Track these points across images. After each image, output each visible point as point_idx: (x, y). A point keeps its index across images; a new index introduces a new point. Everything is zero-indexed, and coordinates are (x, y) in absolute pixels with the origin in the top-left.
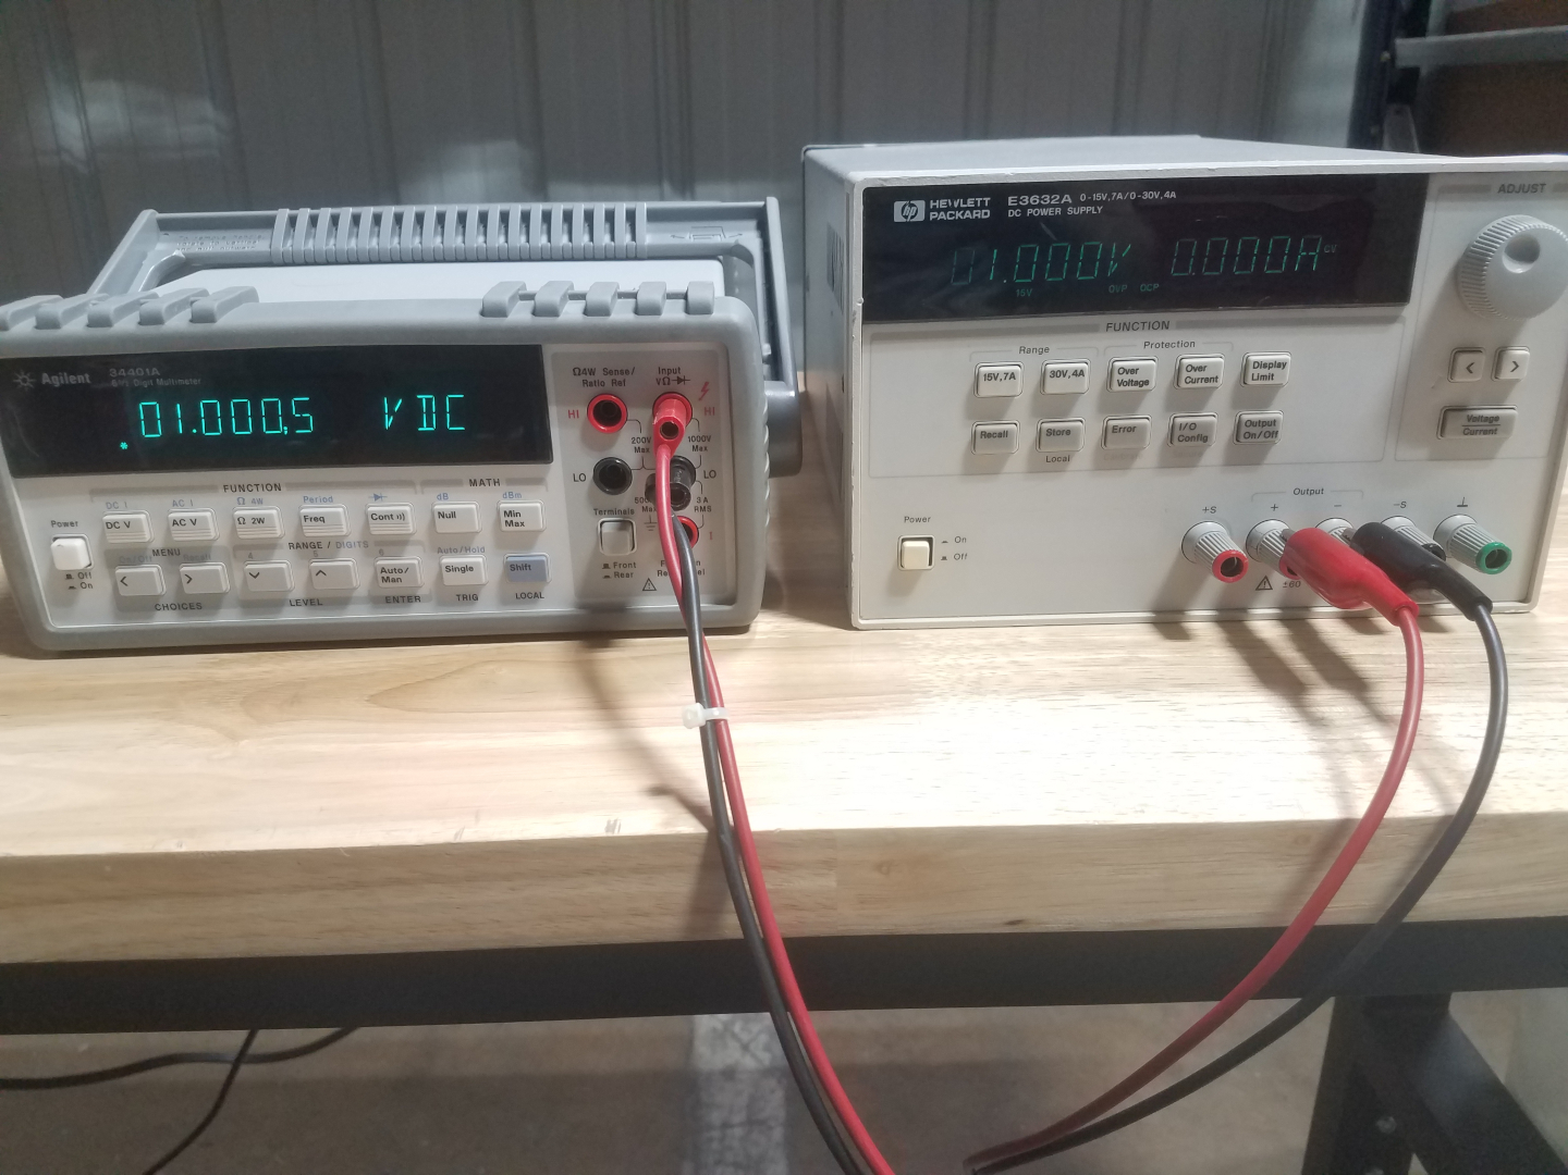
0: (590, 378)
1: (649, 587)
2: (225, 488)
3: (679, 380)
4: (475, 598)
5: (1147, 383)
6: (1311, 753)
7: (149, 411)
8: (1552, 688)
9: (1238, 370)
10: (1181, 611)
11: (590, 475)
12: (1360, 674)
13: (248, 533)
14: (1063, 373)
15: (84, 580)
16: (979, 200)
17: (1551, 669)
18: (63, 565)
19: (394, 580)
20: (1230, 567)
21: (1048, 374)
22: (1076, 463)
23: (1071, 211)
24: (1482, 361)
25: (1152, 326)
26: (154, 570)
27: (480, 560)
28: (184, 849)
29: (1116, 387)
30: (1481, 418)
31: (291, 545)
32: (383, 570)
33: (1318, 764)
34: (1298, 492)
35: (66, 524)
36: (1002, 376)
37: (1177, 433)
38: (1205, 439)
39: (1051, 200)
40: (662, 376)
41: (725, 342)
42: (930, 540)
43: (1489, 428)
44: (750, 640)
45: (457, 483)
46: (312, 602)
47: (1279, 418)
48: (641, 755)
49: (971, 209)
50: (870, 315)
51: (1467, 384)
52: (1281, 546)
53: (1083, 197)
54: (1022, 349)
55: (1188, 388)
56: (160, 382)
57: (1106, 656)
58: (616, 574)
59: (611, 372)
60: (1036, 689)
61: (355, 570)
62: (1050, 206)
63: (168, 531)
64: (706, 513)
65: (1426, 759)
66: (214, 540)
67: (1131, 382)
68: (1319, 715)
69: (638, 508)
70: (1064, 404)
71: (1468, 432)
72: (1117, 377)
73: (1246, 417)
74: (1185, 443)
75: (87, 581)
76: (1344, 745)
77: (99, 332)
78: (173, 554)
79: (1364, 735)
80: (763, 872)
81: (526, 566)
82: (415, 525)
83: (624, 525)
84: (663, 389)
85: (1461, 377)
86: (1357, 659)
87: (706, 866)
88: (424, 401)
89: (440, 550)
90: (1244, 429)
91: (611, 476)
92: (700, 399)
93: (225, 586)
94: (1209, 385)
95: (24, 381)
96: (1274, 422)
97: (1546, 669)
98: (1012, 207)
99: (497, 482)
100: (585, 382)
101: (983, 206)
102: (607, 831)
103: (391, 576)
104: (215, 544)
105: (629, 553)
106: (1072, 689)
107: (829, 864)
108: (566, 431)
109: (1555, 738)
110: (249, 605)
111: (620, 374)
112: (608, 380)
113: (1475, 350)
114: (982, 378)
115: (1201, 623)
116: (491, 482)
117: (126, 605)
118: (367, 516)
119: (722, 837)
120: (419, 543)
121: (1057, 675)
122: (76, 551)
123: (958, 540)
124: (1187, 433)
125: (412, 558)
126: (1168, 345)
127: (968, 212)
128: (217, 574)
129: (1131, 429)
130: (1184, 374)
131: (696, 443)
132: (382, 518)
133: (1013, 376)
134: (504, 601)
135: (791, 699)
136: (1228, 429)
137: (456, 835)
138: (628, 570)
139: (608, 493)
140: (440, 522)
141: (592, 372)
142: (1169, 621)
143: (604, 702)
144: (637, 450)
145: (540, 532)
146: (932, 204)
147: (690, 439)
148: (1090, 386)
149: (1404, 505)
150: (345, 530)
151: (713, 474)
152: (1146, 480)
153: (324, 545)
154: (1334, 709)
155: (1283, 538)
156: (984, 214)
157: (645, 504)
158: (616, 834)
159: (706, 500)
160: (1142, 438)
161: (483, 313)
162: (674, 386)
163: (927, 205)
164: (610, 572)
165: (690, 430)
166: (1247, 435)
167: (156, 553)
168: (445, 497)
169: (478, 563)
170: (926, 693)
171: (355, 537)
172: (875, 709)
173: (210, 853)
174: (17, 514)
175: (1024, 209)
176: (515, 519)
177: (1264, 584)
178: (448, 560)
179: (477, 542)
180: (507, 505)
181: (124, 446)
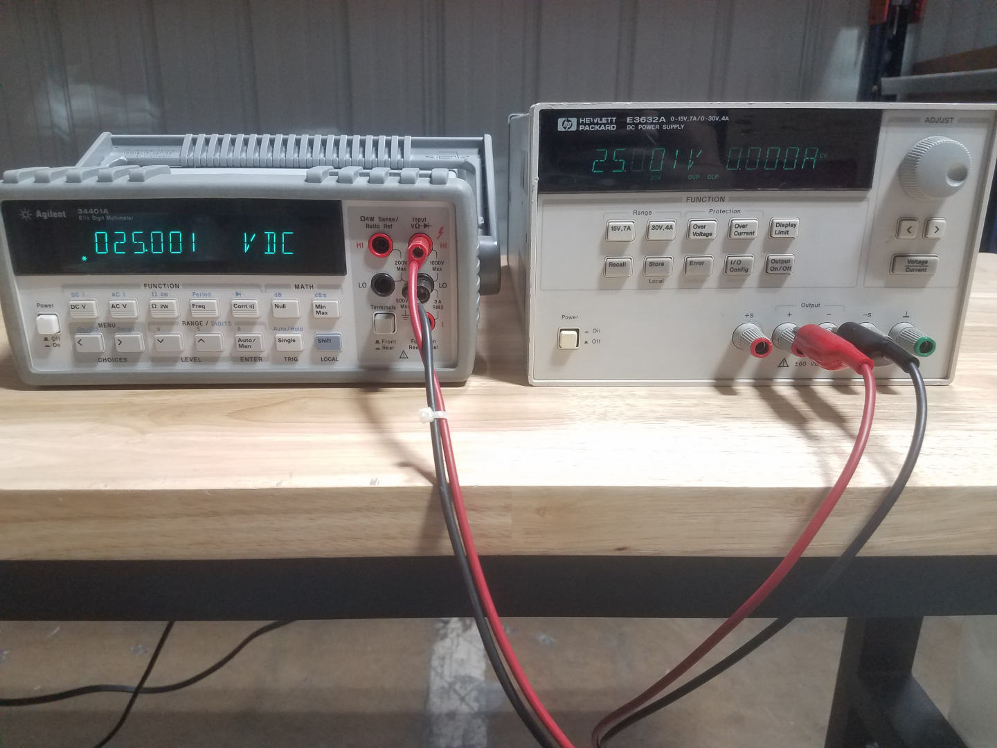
0: (370, 223)
1: (403, 356)
2: (145, 285)
3: (425, 226)
4: (296, 359)
5: (711, 234)
6: (808, 453)
7: (101, 237)
8: (960, 424)
9: (767, 228)
10: (732, 379)
11: (369, 284)
12: (841, 414)
13: (158, 314)
14: (660, 227)
15: (55, 342)
16: (609, 119)
17: (961, 414)
18: (43, 331)
19: (246, 347)
20: (761, 348)
21: (651, 227)
22: (666, 284)
23: (665, 127)
24: (916, 226)
25: (714, 200)
26: (99, 336)
27: (300, 335)
28: (108, 488)
29: (692, 236)
30: (916, 261)
31: (184, 323)
32: (240, 340)
33: (813, 459)
34: (804, 305)
35: (46, 306)
36: (622, 228)
37: (729, 266)
38: (746, 270)
39: (653, 120)
40: (415, 223)
41: (454, 202)
42: (577, 331)
43: (921, 268)
44: (466, 390)
45: (287, 286)
46: (195, 360)
47: (792, 259)
48: (394, 446)
49: (605, 124)
50: (542, 188)
51: (908, 240)
52: (793, 336)
53: (672, 119)
54: (635, 212)
55: (737, 239)
56: (108, 218)
57: (685, 402)
58: (384, 347)
59: (384, 220)
60: (640, 417)
61: (223, 340)
62: (652, 123)
63: (109, 312)
64: (440, 310)
65: (879, 458)
66: (136, 318)
67: (701, 234)
68: (814, 434)
69: (398, 305)
70: (661, 246)
71: (908, 270)
72: (692, 230)
73: (771, 258)
74: (735, 273)
75: (57, 342)
76: (829, 450)
77: (73, 185)
78: (111, 327)
79: (841, 445)
80: (467, 512)
81: (328, 340)
82: (260, 312)
83: (389, 315)
84: (415, 231)
85: (904, 235)
86: (840, 407)
87: (431, 508)
88: (269, 235)
89: (275, 329)
90: (770, 265)
91: (382, 285)
92: (438, 238)
93: (142, 348)
94: (749, 236)
95: (25, 215)
96: (789, 261)
97: (957, 414)
98: (629, 124)
99: (312, 287)
100: (367, 226)
101: (611, 123)
102: (371, 484)
103: (245, 344)
104: (137, 321)
105: (391, 333)
106: (662, 418)
107: (507, 508)
108: (355, 255)
109: (960, 449)
110: (156, 360)
111: (389, 221)
112: (382, 224)
113: (913, 219)
114: (610, 229)
115: (744, 386)
116: (308, 286)
117: (80, 358)
118: (231, 305)
119: (442, 488)
120: (262, 324)
121: (654, 411)
122: (52, 323)
123: (595, 331)
124: (736, 266)
125: (258, 333)
126: (724, 212)
127: (603, 126)
128: (138, 340)
129: (701, 263)
130: (734, 230)
131: (434, 266)
132: (240, 307)
133: (629, 228)
134: (314, 362)
135: (489, 421)
136: (761, 264)
137: (278, 484)
138: (390, 345)
139: (380, 295)
140: (276, 310)
141: (372, 219)
142: (724, 385)
143: (373, 420)
144: (398, 269)
145: (337, 318)
146: (581, 121)
147: (432, 263)
148: (676, 236)
149: (869, 315)
150: (217, 314)
151: (444, 285)
152: (710, 296)
153: (204, 323)
154: (824, 431)
155: (795, 332)
156: (612, 128)
157: (402, 304)
158: (376, 485)
159: (440, 302)
160: (708, 269)
161: (306, 181)
162: (422, 229)
163: (578, 121)
164: (380, 346)
165: (432, 257)
166: (772, 269)
167: (100, 325)
168: (280, 295)
169: (298, 337)
170: (572, 419)
171: (223, 319)
172: (540, 426)
173: (124, 491)
174: (17, 299)
175: (637, 125)
176: (322, 310)
177: (783, 363)
178: (280, 335)
179: (298, 324)
180: (317, 301)
181: (84, 259)
